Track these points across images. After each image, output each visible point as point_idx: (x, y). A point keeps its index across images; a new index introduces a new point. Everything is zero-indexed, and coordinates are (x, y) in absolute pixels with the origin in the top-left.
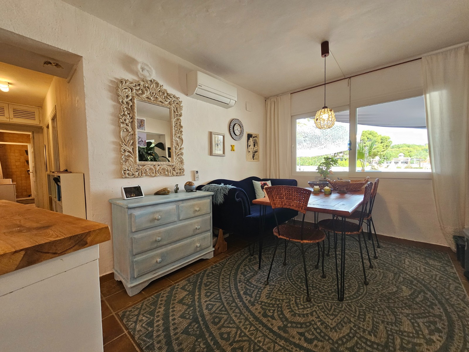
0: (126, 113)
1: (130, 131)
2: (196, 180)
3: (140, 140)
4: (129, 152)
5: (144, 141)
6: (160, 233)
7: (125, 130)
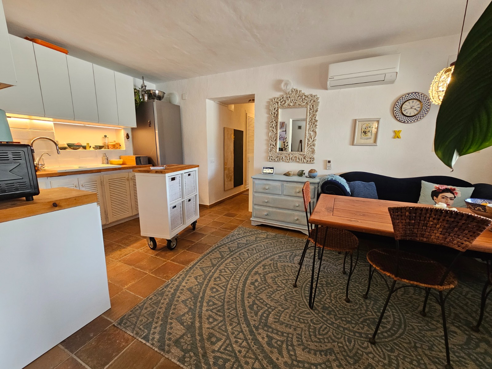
0: (273, 120)
1: (275, 131)
2: (327, 169)
3: (281, 137)
4: (273, 145)
5: (283, 137)
6: (268, 198)
7: (272, 131)
